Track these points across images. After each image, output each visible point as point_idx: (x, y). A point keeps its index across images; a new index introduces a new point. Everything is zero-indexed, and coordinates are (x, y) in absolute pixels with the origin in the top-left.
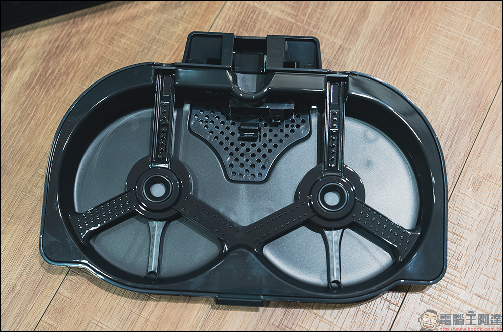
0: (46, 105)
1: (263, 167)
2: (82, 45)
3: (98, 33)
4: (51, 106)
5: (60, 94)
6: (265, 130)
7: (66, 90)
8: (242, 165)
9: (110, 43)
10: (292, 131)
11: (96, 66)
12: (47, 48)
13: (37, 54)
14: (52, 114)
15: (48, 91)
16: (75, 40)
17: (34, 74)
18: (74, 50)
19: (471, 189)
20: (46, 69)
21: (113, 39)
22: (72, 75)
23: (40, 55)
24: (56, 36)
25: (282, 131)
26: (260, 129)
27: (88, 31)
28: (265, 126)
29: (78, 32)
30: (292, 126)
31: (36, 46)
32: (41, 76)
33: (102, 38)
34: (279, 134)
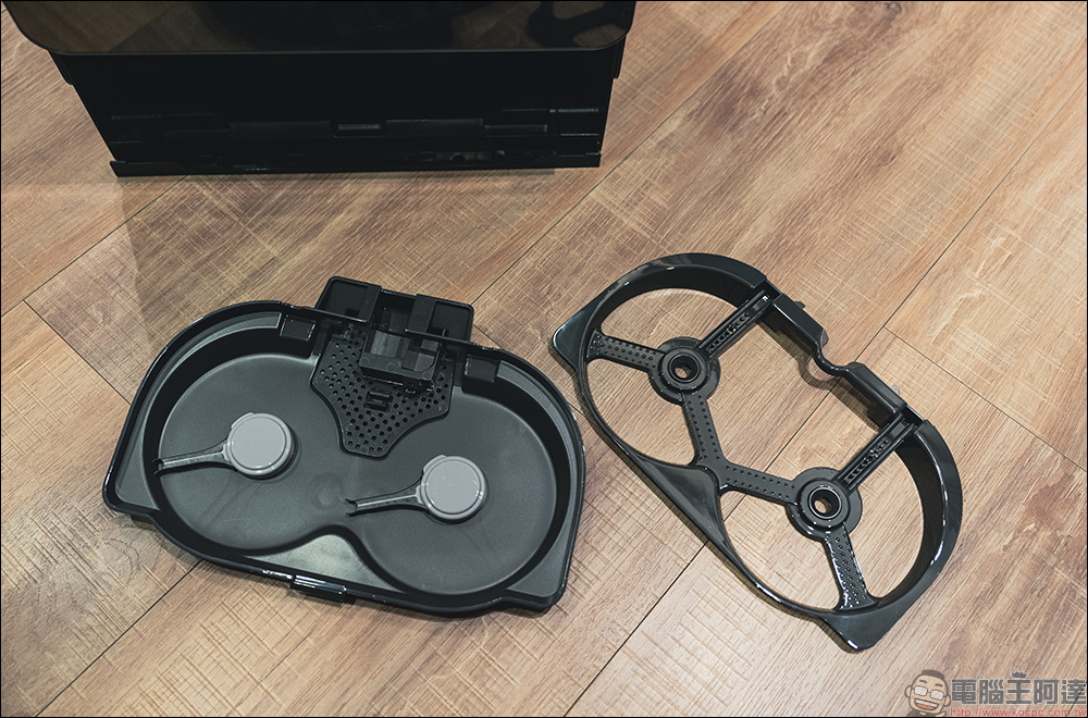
0: (362, 257)
1: (385, 442)
2: (417, 206)
3: (438, 198)
4: (367, 259)
5: (380, 249)
6: (397, 400)
7: (387, 247)
8: (362, 435)
9: (448, 211)
10: (428, 406)
11: (426, 230)
12: (380, 200)
13: (368, 204)
14: (366, 267)
15: (368, 243)
16: (411, 199)
17: (358, 223)
18: (408, 210)
19: (798, 458)
20: (372, 221)
21: (452, 208)
22: (398, 233)
23: (370, 205)
24: (392, 190)
25: (416, 404)
26: (391, 398)
27: (427, 194)
28: (399, 395)
29: (416, 192)
30: (430, 401)
31: (369, 195)
32: (365, 226)
33: (440, 204)
34: (413, 407)
